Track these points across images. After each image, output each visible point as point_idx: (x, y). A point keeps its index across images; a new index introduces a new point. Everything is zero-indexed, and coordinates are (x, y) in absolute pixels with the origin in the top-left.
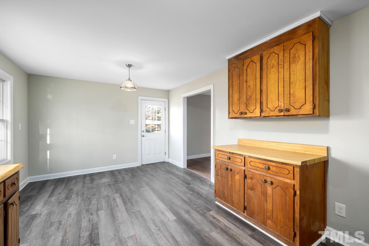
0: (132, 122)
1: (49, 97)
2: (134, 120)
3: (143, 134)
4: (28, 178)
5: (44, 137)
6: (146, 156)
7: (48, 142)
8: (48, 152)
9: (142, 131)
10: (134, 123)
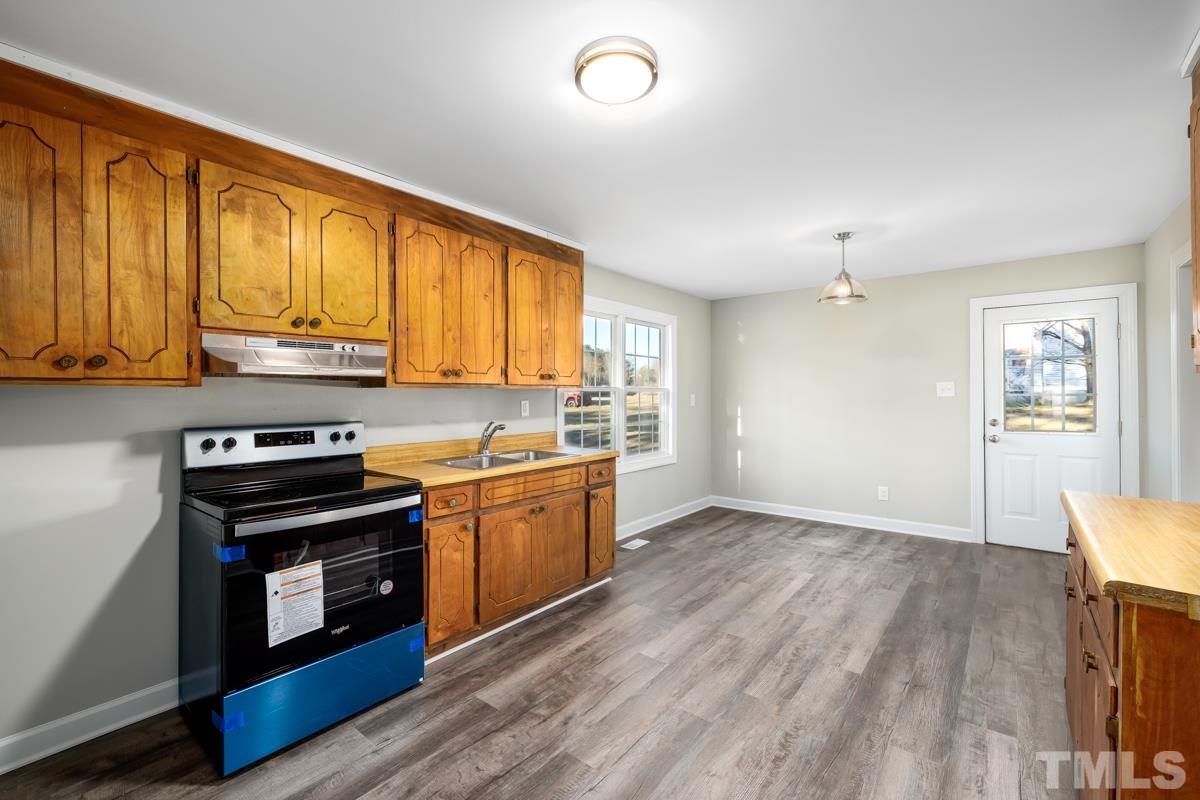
0: (946, 389)
1: (741, 338)
2: (952, 383)
3: (991, 431)
4: (711, 497)
5: (732, 422)
6: (1006, 516)
7: (739, 434)
8: (739, 453)
9: (987, 422)
10: (952, 394)
